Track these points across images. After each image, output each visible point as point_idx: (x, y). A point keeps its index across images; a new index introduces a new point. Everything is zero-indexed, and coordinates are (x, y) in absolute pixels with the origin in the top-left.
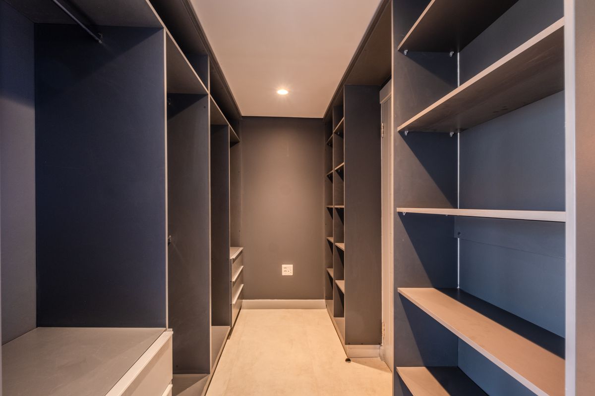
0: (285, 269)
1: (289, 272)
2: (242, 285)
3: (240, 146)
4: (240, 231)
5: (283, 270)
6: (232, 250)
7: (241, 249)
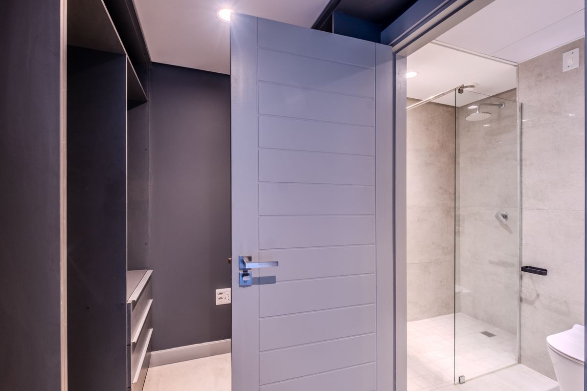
0: (221, 296)
1: (227, 299)
2: (151, 330)
3: (149, 107)
4: (146, 244)
5: (217, 296)
6: (130, 275)
7: (149, 273)
